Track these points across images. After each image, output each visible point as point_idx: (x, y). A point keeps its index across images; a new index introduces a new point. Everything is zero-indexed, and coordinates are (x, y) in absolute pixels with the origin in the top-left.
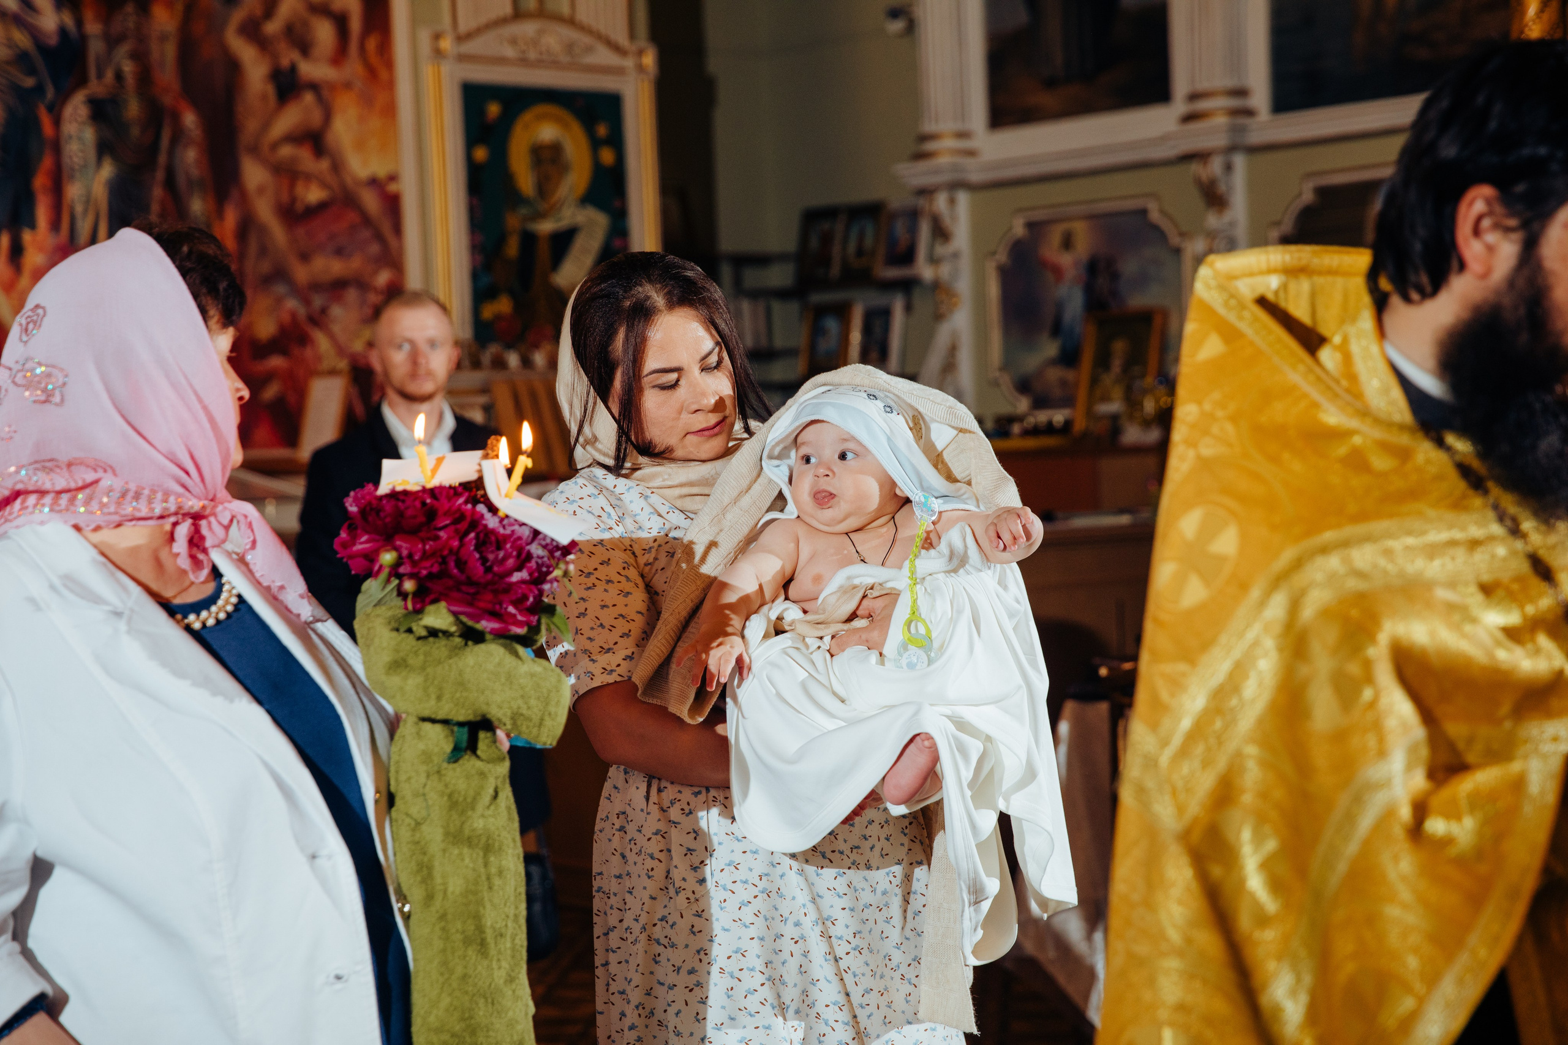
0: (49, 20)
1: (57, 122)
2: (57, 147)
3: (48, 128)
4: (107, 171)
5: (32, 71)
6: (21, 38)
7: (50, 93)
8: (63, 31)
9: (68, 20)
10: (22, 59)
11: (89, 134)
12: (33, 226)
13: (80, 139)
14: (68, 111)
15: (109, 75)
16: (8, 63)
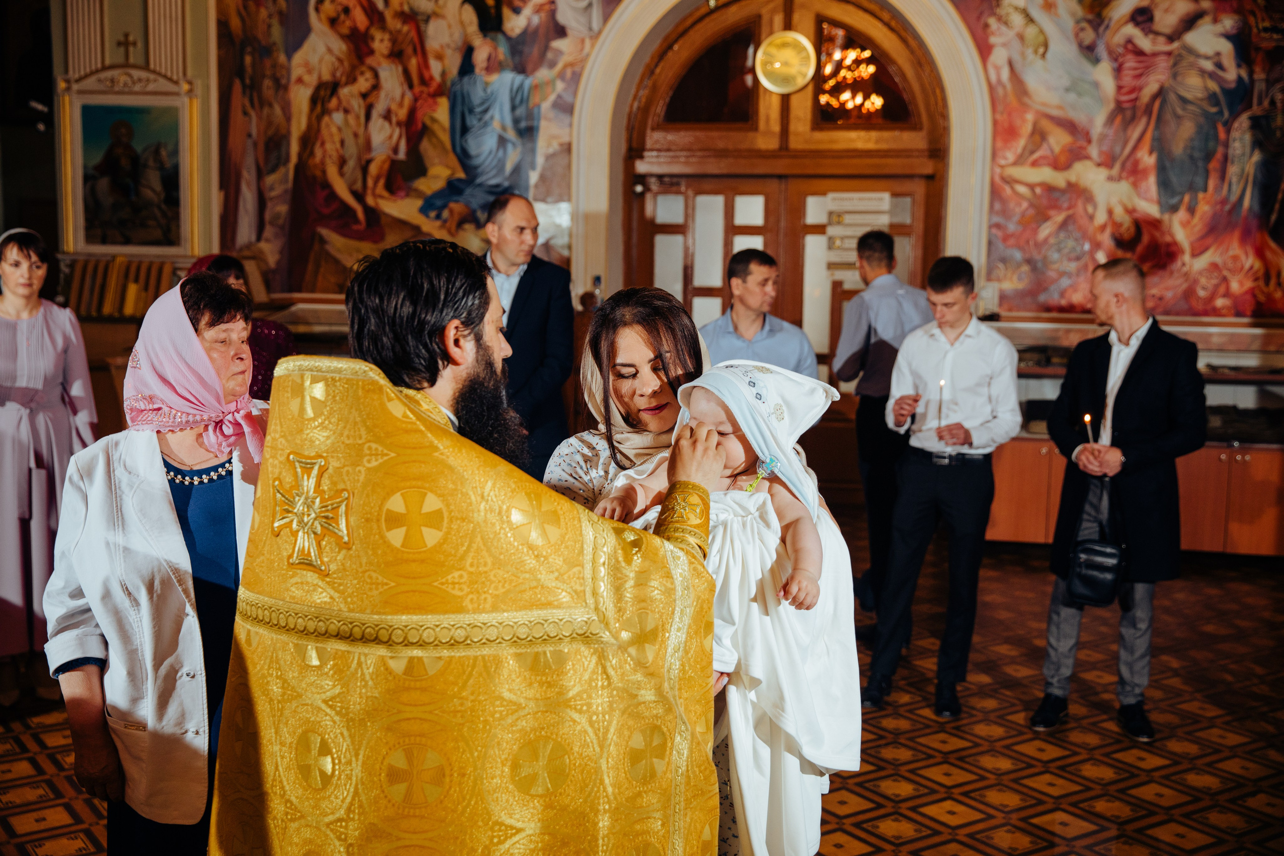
0: (1232, 74)
1: (1228, 132)
2: (1226, 145)
3: (1222, 135)
4: (1257, 157)
5: (1217, 103)
6: (1213, 86)
7: (1226, 114)
8: (1240, 79)
9: (1244, 74)
10: (1212, 98)
11: (1248, 137)
12: (1205, 190)
13: (1241, 139)
14: (1236, 125)
15: (1266, 103)
16: (1202, 100)
